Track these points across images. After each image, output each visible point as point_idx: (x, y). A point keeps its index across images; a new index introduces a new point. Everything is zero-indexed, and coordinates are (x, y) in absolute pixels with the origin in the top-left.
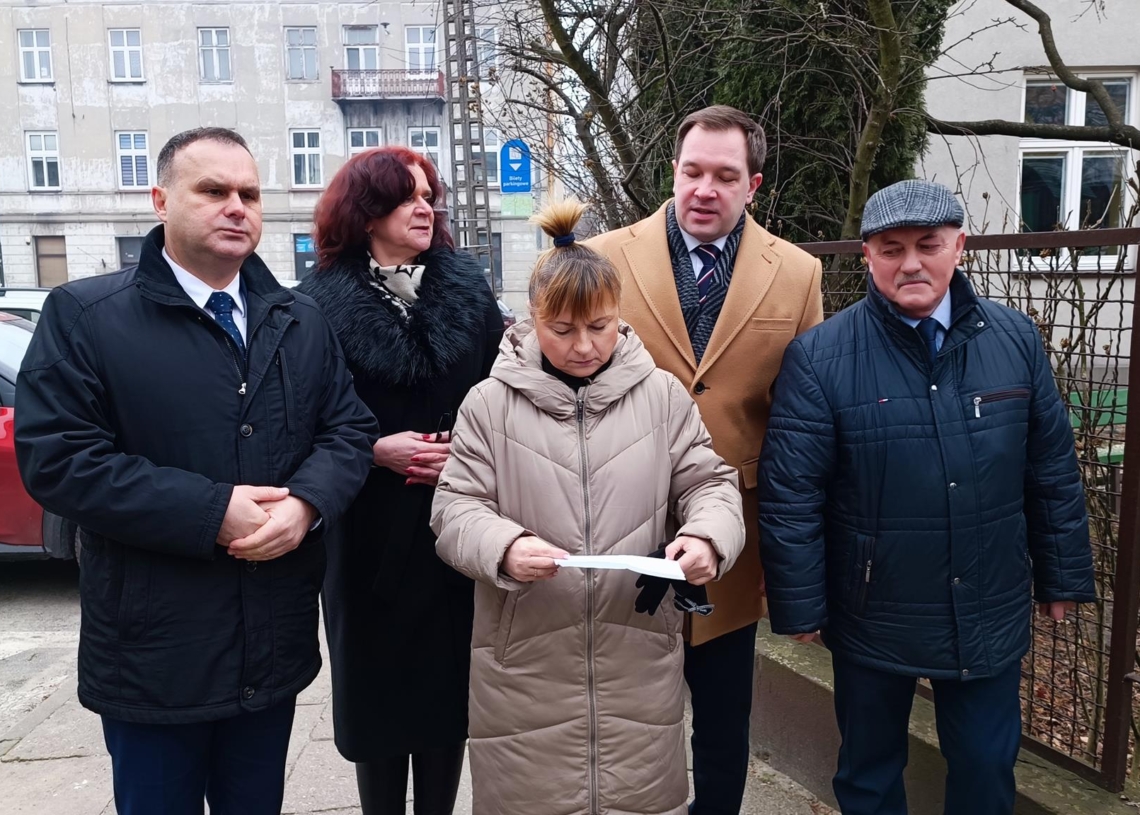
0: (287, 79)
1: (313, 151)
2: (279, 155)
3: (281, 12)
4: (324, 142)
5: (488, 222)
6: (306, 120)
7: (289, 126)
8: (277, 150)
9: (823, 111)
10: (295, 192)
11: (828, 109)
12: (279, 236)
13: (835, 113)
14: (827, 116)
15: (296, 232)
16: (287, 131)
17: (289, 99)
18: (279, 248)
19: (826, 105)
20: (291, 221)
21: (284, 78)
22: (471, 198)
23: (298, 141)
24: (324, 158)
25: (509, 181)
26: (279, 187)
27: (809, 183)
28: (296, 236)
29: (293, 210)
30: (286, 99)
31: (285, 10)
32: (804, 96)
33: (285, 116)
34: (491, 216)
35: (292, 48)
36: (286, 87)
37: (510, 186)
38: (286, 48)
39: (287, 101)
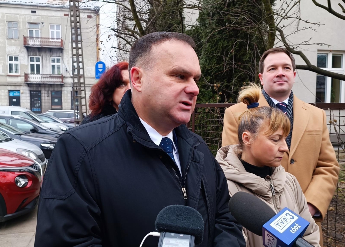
0: (7, 38)
1: (16, 62)
2: (4, 63)
3: (5, 17)
4: (20, 60)
5: (85, 88)
6: (14, 52)
7: (8, 54)
8: (3, 62)
9: (244, 55)
10: (9, 76)
11: (245, 55)
12: (3, 90)
13: (248, 56)
14: (245, 57)
15: (9, 89)
16: (7, 56)
17: (8, 45)
18: (3, 94)
19: (244, 53)
20: (8, 85)
21: (6, 38)
22: (79, 80)
23: (11, 59)
24: (20, 65)
25: (98, 75)
26: (3, 74)
27: (239, 80)
28: (9, 91)
29: (8, 82)
30: (7, 45)
31: (7, 16)
32: (237, 49)
33: (6, 51)
34: (86, 86)
35: (9, 28)
36: (7, 41)
37: (98, 77)
38: (7, 28)
39: (7, 46)
